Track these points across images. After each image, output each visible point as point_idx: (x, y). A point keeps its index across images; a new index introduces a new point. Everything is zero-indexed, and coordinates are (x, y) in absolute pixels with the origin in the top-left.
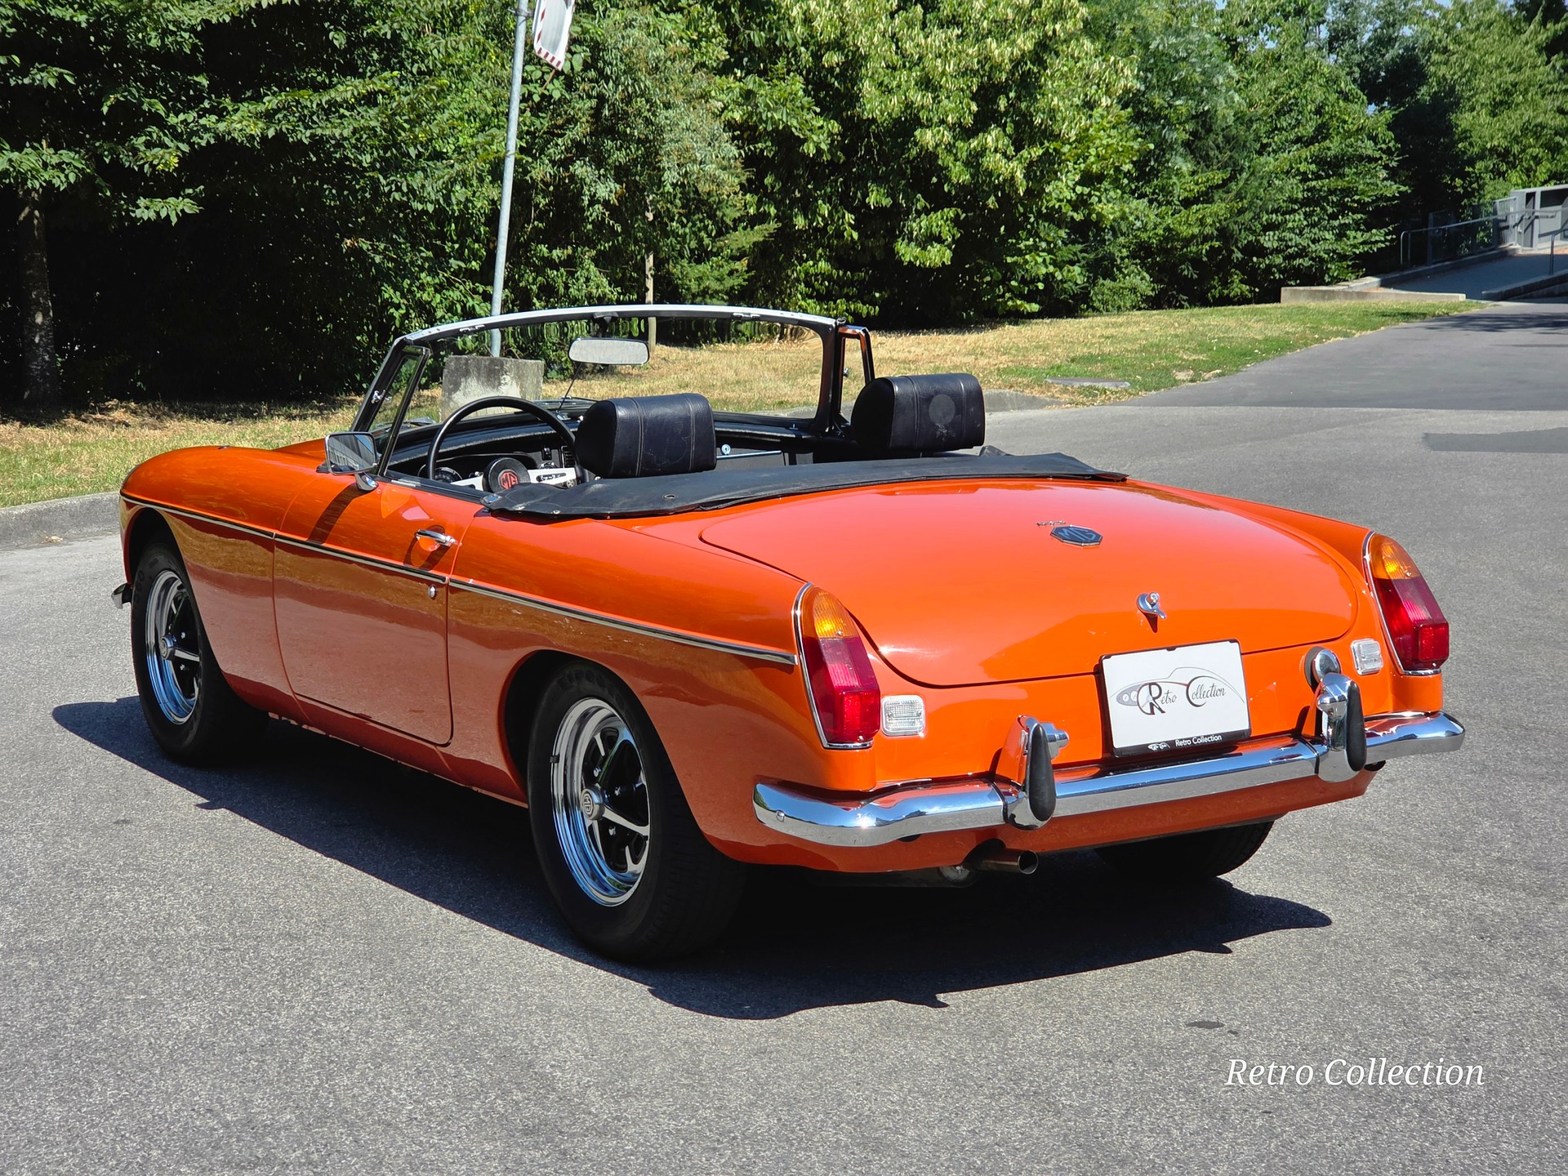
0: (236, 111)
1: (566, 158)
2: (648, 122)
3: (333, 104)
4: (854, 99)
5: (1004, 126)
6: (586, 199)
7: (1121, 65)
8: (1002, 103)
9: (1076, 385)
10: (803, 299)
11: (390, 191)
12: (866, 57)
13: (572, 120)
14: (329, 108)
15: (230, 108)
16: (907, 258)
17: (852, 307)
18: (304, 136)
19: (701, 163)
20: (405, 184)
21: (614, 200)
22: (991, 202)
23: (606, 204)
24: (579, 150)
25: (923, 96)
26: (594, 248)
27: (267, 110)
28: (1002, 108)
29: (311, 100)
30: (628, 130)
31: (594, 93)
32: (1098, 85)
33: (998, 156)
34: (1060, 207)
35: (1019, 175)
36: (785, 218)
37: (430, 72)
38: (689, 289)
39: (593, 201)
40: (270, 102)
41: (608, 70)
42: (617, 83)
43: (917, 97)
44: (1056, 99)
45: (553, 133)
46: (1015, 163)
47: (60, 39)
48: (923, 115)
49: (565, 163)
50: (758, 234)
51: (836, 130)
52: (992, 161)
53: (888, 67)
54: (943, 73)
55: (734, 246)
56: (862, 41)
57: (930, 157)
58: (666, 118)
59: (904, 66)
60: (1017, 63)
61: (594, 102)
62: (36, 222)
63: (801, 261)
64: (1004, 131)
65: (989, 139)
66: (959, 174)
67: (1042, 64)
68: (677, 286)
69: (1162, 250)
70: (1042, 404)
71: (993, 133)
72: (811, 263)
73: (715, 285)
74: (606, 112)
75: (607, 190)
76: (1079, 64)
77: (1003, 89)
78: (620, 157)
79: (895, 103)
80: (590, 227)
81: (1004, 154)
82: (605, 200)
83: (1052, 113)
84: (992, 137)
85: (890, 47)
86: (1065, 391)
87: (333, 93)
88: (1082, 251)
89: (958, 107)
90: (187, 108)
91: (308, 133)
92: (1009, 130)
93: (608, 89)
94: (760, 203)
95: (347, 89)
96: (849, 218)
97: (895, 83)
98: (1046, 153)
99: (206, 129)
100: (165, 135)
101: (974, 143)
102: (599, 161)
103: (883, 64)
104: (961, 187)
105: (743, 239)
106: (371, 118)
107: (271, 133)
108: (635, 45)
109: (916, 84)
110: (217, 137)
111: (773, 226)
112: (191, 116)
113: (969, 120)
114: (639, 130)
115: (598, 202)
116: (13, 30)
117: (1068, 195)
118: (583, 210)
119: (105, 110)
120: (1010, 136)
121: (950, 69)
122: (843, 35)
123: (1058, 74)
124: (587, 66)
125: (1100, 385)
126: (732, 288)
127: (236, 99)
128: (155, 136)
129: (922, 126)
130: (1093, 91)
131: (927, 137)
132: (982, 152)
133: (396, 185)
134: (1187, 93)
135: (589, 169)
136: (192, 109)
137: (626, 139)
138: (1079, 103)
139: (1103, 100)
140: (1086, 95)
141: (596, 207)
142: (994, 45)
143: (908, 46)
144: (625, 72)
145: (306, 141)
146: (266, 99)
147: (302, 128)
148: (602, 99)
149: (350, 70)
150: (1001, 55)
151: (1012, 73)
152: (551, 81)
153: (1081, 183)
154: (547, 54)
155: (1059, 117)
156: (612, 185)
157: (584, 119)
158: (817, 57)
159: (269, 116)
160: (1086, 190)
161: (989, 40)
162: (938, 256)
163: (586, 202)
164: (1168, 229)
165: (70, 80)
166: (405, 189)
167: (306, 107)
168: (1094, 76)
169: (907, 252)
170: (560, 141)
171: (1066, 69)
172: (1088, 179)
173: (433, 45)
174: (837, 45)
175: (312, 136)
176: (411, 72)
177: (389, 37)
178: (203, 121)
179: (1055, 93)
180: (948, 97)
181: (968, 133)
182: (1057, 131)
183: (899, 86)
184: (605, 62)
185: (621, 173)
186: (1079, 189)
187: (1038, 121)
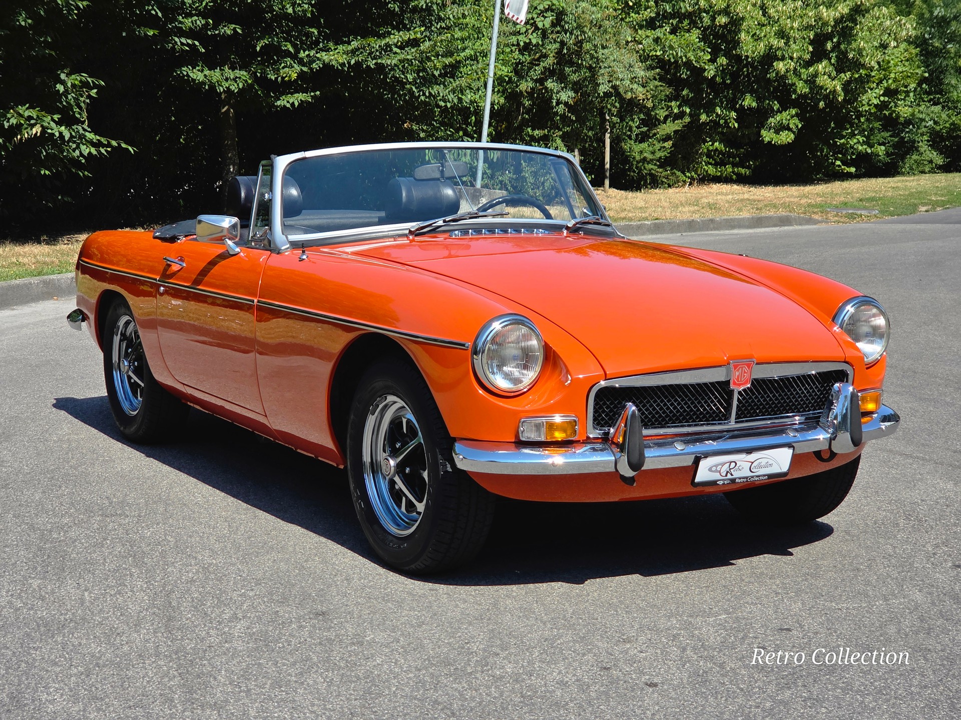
0: (335, 49)
1: (540, 78)
2: (592, 57)
3: (388, 45)
4: (737, 43)
5: (830, 59)
6: (554, 101)
7: (903, 22)
8: (829, 46)
9: (844, 212)
10: (706, 165)
11: (419, 96)
12: (743, 19)
13: (545, 56)
14: (386, 48)
15: (333, 48)
16: (767, 139)
17: (736, 170)
18: (372, 64)
19: (621, 80)
20: (428, 91)
21: (571, 102)
22: (822, 104)
23: (566, 104)
24: (549, 73)
25: (778, 42)
26: (561, 130)
27: (352, 49)
28: (829, 48)
29: (376, 44)
30: (580, 62)
31: (559, 40)
32: (889, 34)
33: (826, 77)
34: (869, 109)
35: (839, 88)
36: (695, 116)
37: (448, 28)
38: (634, 158)
39: (558, 103)
40: (355, 44)
41: (566, 27)
42: (571, 33)
43: (775, 42)
44: (862, 43)
45: (533, 64)
46: (836, 82)
47: (237, 9)
48: (779, 53)
49: (541, 81)
50: (677, 125)
51: (724, 63)
52: (823, 80)
53: (759, 24)
54: (792, 28)
55: (664, 133)
56: (740, 9)
57: (782, 78)
58: (603, 54)
59: (769, 23)
60: (838, 21)
61: (557, 45)
62: (231, 115)
63: (705, 142)
64: (830, 62)
65: (820, 66)
66: (802, 88)
67: (855, 22)
68: (628, 156)
69: (950, 137)
70: (816, 222)
71: (823, 63)
72: (710, 143)
73: (649, 156)
74: (565, 51)
75: (567, 96)
76: (879, 22)
77: (830, 37)
78: (574, 77)
79: (761, 47)
80: (558, 118)
81: (829, 76)
82: (565, 102)
83: (860, 51)
84: (821, 67)
85: (759, 12)
86: (837, 215)
87: (387, 40)
88: (891, 136)
89: (800, 49)
90: (310, 48)
91: (374, 61)
92: (833, 61)
93: (566, 37)
94: (679, 107)
95: (396, 37)
96: (734, 114)
97: (763, 34)
98: (861, 76)
99: (318, 59)
100: (295, 63)
101: (811, 69)
102: (562, 78)
103: (756, 23)
104: (803, 96)
105: (670, 128)
106: (411, 53)
107: (353, 62)
108: (583, 12)
109: (775, 35)
110: (324, 64)
111: (687, 119)
112: (312, 53)
113: (807, 57)
114: (587, 61)
115: (561, 103)
116: (212, 4)
117: (876, 102)
118: (552, 108)
119: (258, 49)
120: (833, 65)
121: (796, 25)
122: (728, 6)
123: (865, 28)
124: (553, 25)
125: (859, 212)
126: (660, 158)
127: (336, 44)
128: (288, 63)
129: (778, 59)
130: (886, 38)
131: (780, 66)
132: (816, 75)
133: (423, 92)
134: (955, 41)
135: (556, 84)
136: (313, 49)
137: (579, 67)
138: (877, 45)
139: (892, 43)
140: (882, 40)
141: (560, 106)
142: (824, 10)
143: (771, 11)
144: (576, 28)
145: (372, 67)
146: (352, 43)
147: (370, 59)
148: (563, 43)
149: (401, 26)
150: (828, 16)
151: (834, 27)
152: (532, 34)
153: (883, 95)
154: (513, 16)
155: (864, 53)
156: (571, 94)
157: (551, 55)
158: (713, 19)
159: (353, 52)
160: (886, 99)
161: (821, 7)
162: (786, 138)
163: (554, 104)
164: (953, 124)
165: (239, 31)
166: (427, 94)
167: (374, 47)
168: (887, 28)
169: (767, 136)
170: (537, 68)
171: (871, 24)
172: (889, 92)
173: (450, 12)
174: (726, 12)
175: (376, 64)
176: (437, 28)
177: (424, 7)
178: (318, 55)
179: (862, 39)
180: (795, 43)
181: (808, 64)
182: (863, 62)
183: (765, 36)
184: (566, 22)
185: (576, 87)
186: (882, 98)
187: (851, 56)
